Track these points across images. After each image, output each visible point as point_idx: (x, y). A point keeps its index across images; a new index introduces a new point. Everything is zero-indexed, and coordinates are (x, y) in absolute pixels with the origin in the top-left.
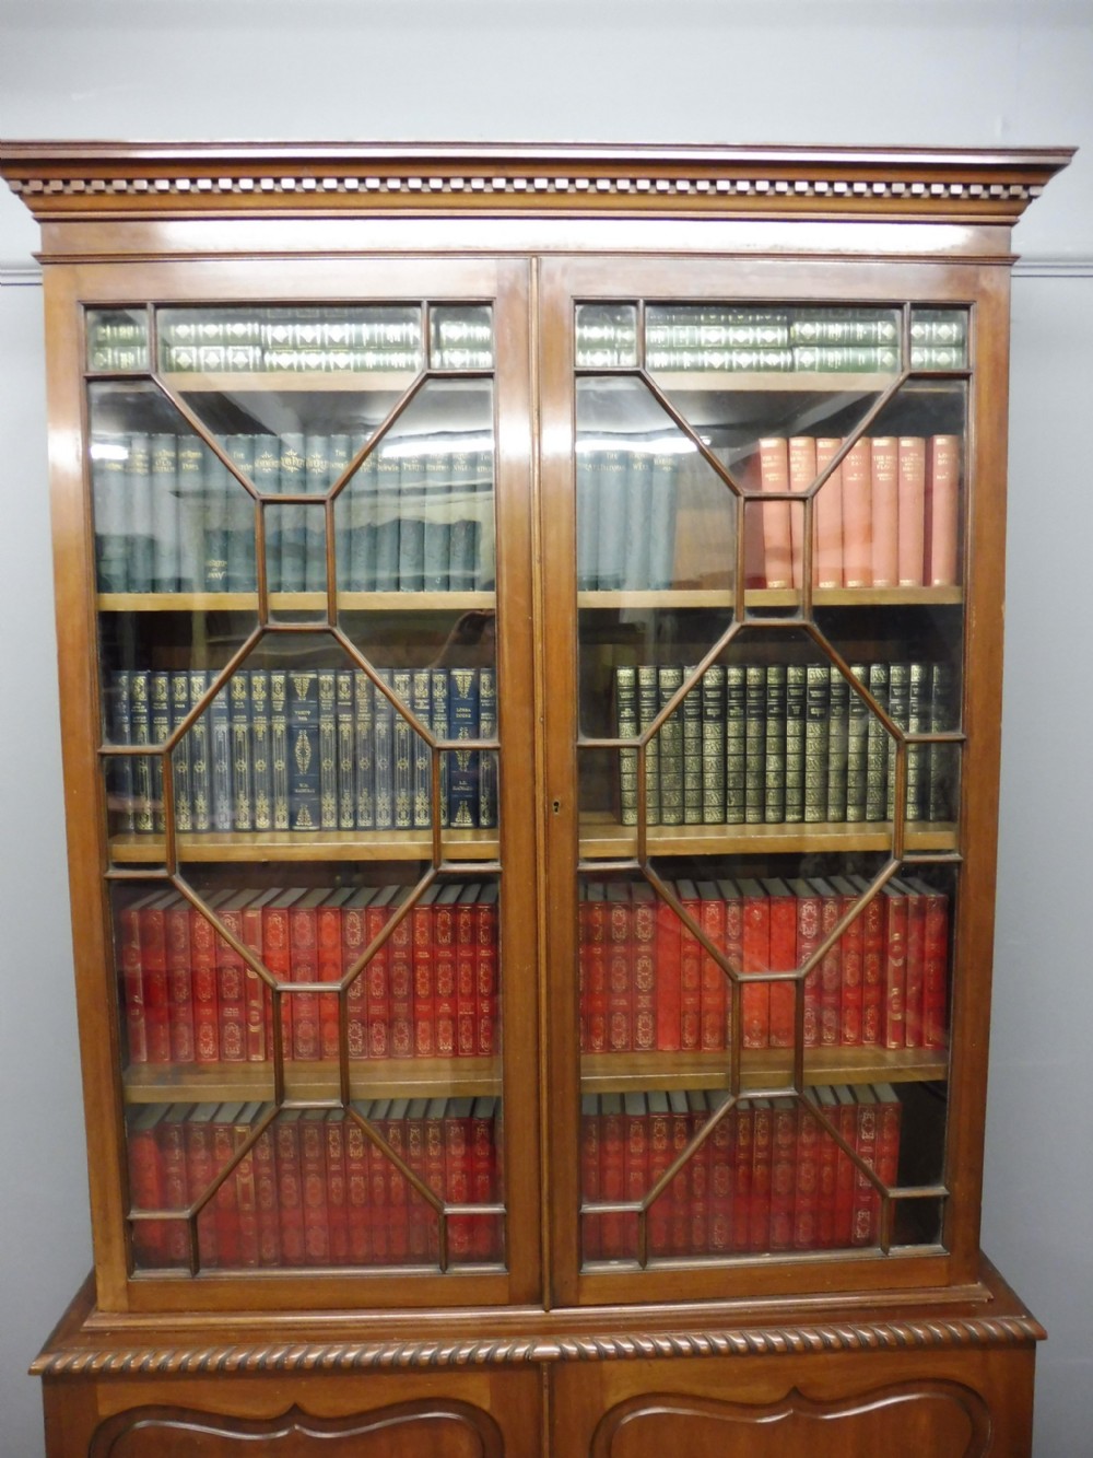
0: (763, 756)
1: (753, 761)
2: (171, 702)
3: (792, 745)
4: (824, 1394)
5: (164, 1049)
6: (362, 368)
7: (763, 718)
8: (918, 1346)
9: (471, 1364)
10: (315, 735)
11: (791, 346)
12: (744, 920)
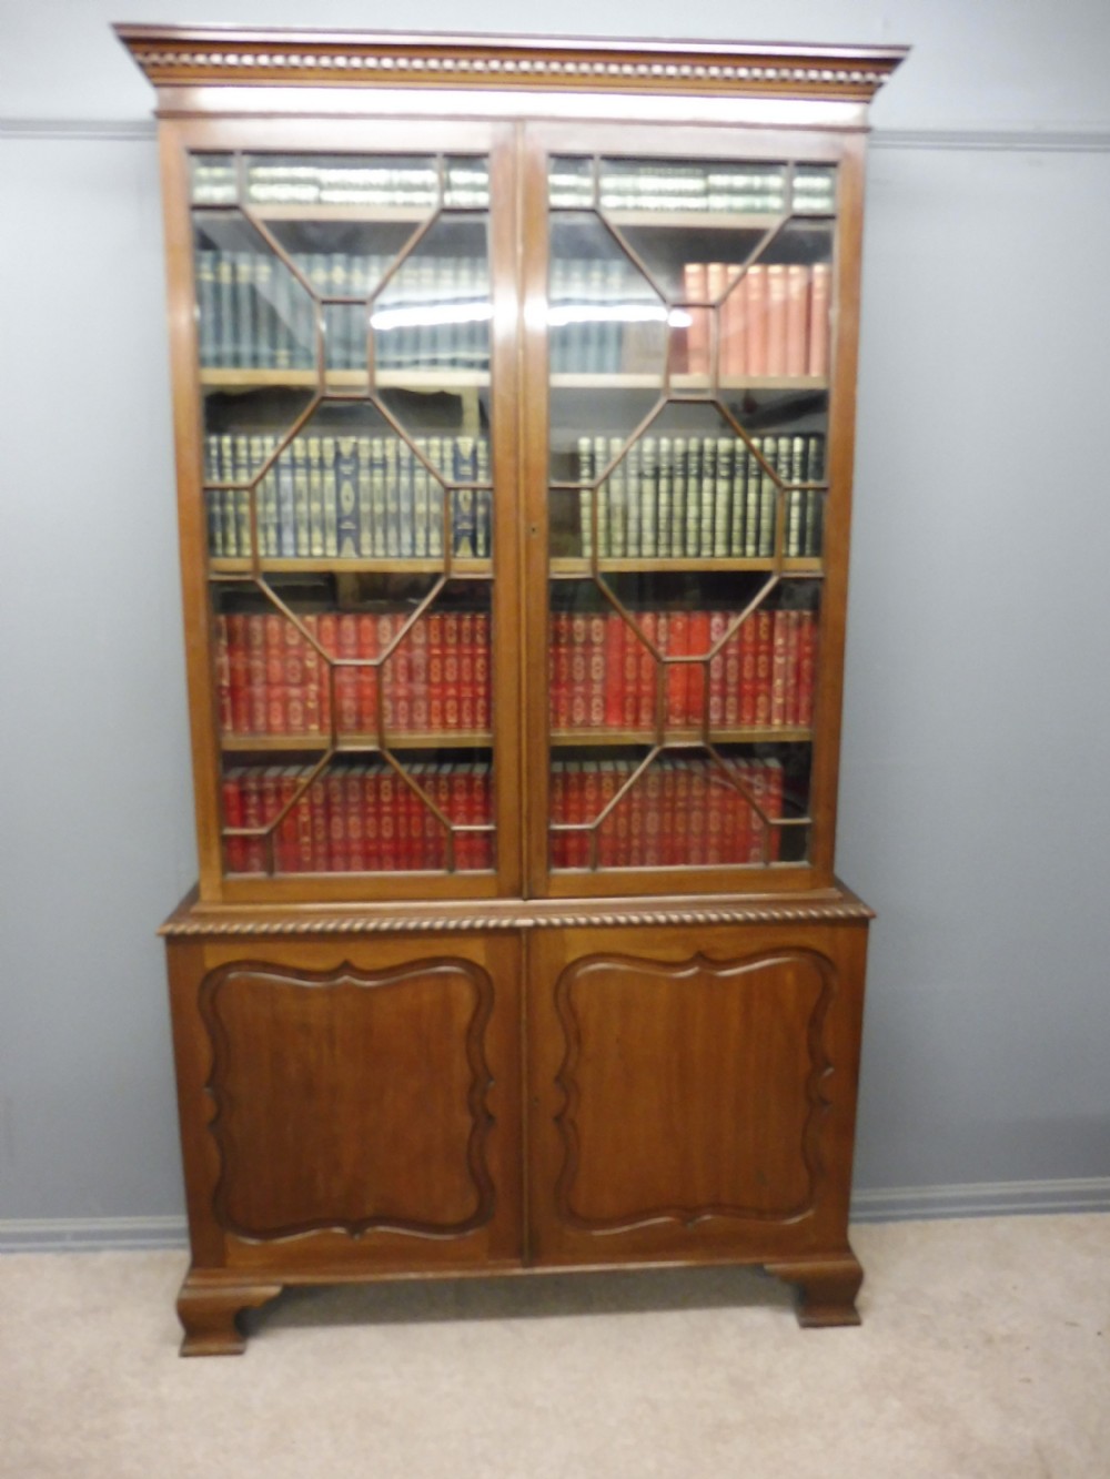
0: (685, 505)
1: (678, 510)
2: (249, 458)
3: (707, 498)
4: (720, 956)
5: (243, 721)
6: (393, 204)
7: (686, 477)
8: (785, 922)
9: (471, 931)
10: (356, 486)
11: (707, 192)
12: (671, 629)
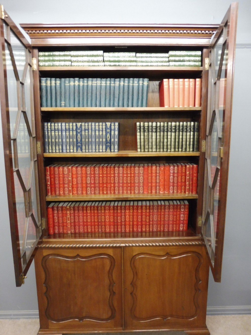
0: (164, 139)
1: (162, 140)
2: (55, 128)
3: (169, 137)
4: (172, 254)
5: (53, 193)
6: (89, 66)
7: (164, 132)
8: (190, 245)
9: (109, 247)
10: (81, 135)
11: (169, 61)
12: (160, 170)
